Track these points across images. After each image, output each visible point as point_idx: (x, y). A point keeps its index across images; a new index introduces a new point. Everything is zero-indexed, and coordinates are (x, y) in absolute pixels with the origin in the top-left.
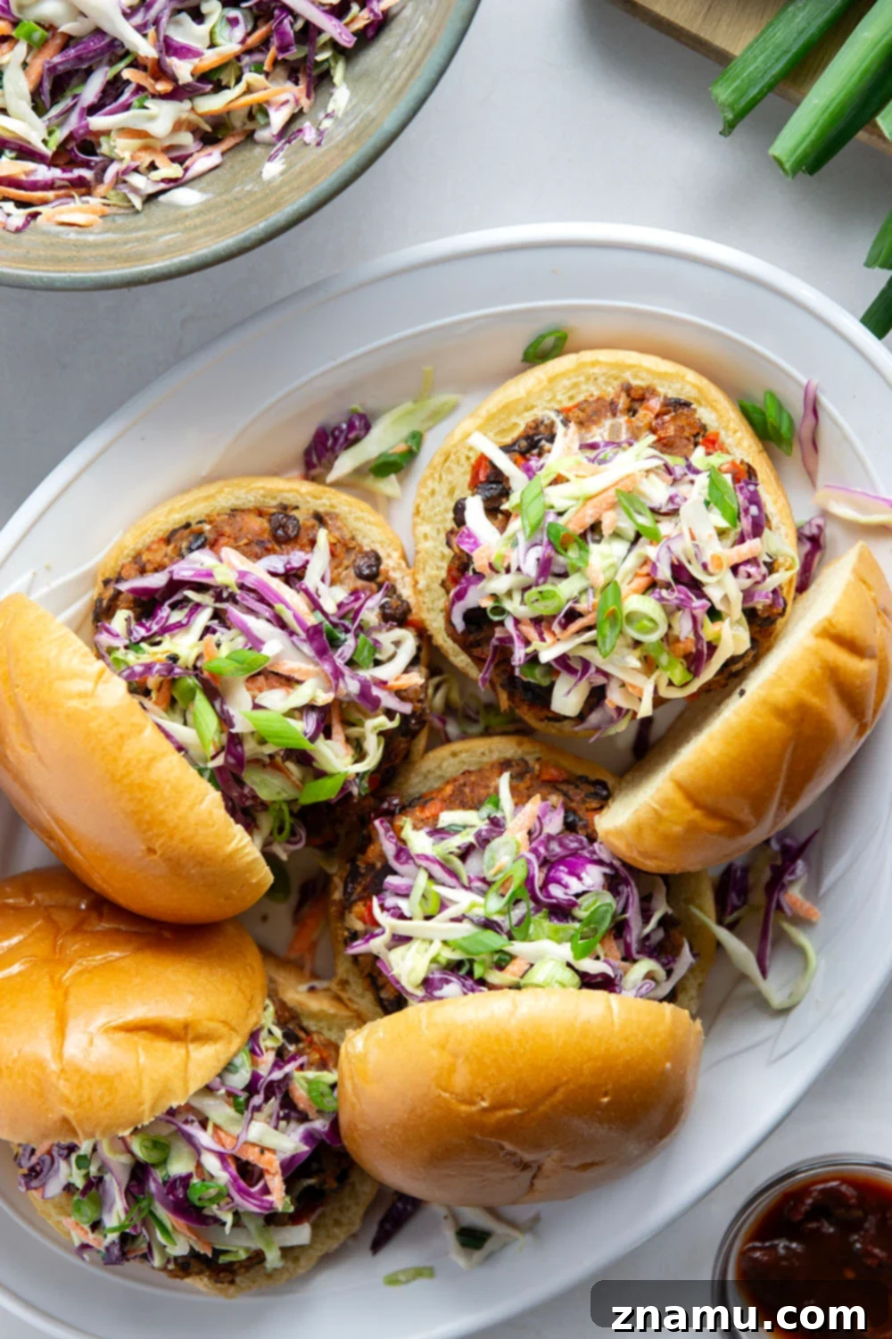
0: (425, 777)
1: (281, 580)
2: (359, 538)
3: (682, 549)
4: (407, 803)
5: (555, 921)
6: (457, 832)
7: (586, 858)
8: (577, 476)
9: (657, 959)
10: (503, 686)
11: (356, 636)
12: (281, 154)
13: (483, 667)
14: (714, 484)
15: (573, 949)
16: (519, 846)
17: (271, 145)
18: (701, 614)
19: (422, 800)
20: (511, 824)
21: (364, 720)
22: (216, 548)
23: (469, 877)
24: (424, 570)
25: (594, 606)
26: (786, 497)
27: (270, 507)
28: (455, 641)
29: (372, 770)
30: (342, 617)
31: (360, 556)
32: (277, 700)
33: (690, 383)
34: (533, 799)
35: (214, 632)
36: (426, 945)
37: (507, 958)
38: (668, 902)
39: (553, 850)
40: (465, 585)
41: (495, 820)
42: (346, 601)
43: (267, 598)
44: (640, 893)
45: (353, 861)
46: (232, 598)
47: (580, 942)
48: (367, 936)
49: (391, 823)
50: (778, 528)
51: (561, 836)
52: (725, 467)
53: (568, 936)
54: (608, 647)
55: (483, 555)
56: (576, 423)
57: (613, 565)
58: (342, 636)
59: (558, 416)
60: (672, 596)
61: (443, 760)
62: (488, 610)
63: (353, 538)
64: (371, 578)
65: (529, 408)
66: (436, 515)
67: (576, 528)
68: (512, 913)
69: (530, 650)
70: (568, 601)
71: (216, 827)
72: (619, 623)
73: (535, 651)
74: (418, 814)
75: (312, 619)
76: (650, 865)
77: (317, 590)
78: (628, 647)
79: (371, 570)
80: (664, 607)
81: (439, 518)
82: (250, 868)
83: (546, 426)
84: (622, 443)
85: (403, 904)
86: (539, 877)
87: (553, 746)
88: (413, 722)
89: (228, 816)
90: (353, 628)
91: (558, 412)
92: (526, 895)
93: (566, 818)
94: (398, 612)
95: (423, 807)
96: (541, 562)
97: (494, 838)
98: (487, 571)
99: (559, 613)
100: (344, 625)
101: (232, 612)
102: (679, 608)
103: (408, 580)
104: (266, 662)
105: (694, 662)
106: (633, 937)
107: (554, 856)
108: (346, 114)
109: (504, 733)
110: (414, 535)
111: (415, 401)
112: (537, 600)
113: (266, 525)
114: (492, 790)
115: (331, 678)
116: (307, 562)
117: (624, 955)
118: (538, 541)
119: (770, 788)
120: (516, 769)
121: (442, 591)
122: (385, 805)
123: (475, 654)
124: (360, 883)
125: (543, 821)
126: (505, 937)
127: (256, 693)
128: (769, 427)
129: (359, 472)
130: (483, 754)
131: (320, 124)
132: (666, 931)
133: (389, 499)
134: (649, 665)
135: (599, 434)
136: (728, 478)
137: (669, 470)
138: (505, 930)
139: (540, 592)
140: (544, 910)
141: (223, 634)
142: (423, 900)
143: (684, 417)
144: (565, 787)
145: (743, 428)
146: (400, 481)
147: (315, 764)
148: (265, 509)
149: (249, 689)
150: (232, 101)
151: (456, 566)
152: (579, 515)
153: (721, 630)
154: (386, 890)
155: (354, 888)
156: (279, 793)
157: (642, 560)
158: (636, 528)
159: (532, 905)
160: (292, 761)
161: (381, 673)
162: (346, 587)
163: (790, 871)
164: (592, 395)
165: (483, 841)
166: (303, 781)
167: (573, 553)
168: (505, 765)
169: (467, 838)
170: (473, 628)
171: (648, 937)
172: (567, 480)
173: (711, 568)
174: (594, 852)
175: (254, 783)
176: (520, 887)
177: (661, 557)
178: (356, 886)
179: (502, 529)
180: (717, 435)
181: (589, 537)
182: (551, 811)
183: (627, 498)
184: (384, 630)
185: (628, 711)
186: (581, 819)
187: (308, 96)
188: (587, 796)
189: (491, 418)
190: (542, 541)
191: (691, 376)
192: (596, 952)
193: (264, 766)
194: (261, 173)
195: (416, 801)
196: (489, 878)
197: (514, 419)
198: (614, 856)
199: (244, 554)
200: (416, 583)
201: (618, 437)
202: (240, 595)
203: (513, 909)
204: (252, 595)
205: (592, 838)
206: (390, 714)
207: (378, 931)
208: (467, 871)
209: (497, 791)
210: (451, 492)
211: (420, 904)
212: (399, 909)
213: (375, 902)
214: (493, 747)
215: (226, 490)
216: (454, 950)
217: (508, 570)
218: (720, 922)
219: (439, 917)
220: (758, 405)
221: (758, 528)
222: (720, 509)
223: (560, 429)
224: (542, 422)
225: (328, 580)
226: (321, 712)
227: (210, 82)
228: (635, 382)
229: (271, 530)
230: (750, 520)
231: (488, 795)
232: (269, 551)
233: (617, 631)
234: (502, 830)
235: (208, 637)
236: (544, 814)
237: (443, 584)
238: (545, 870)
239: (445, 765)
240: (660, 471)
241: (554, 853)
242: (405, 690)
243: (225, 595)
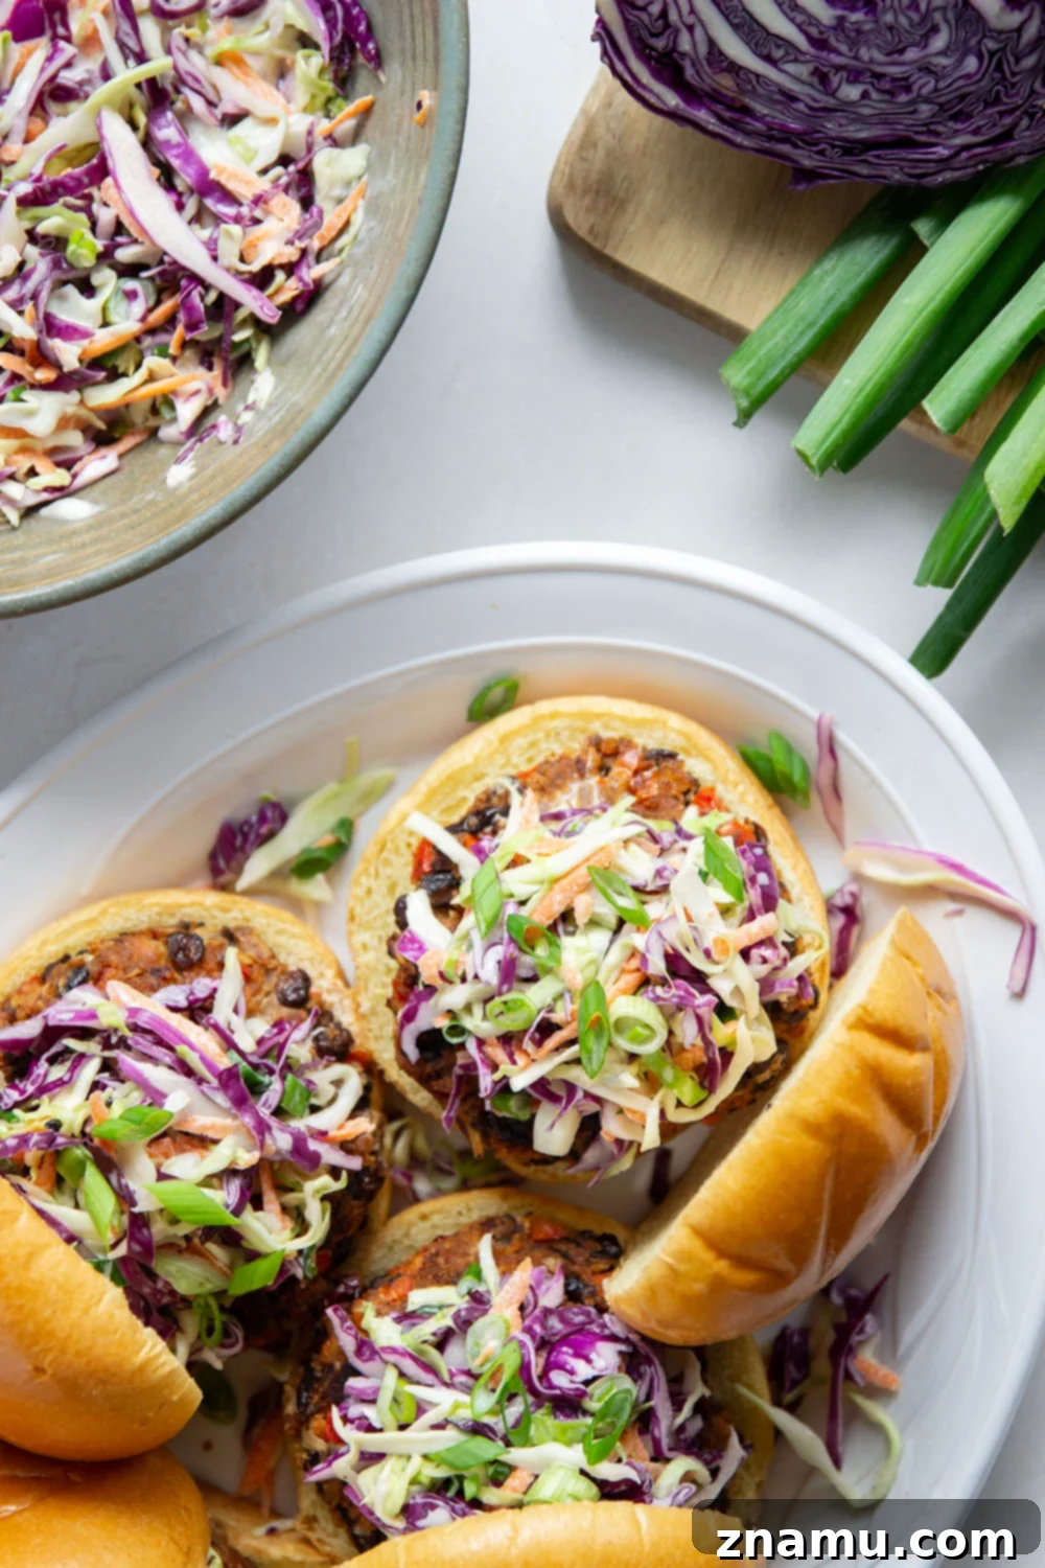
0: (391, 1248)
1: (184, 1016)
2: (282, 958)
3: (676, 933)
4: (367, 1283)
5: (562, 1418)
6: (431, 1315)
7: (595, 1334)
8: (539, 855)
9: (698, 1456)
10: (474, 1125)
11: (283, 1078)
12: (191, 455)
13: (447, 1103)
14: (710, 851)
15: (586, 1451)
16: (508, 1328)
17: (179, 444)
18: (706, 1013)
19: (388, 1278)
20: (497, 1299)
21: (302, 1182)
22: (101, 983)
23: (450, 1371)
24: (366, 989)
25: (572, 1015)
26: (807, 860)
27: (166, 927)
28: (410, 1073)
29: (318, 1245)
30: (265, 1055)
31: (283, 978)
32: (189, 1166)
33: (673, 730)
34: (522, 1265)
35: (104, 1087)
36: (403, 1461)
37: (506, 1470)
38: (705, 1381)
39: (552, 1328)
40: (414, 1003)
41: (478, 1296)
42: (267, 1036)
43: (165, 1039)
44: (667, 1373)
45: (305, 1362)
46: (123, 1043)
47: (594, 1442)
48: (331, 1457)
49: (349, 1311)
50: (800, 900)
51: (561, 1308)
52: (726, 829)
53: (580, 1437)
54: (595, 1066)
55: (430, 962)
56: (535, 790)
57: (593, 962)
58: (266, 1079)
59: (513, 783)
60: (671, 993)
61: (411, 1225)
62: (444, 1031)
63: (273, 957)
64: (301, 1003)
65: (479, 778)
66: (375, 919)
67: (544, 919)
68: (507, 1412)
69: (497, 1076)
70: (539, 1012)
71: (119, 1334)
72: (607, 1033)
73: (505, 1077)
74: (382, 1296)
75: (225, 1061)
76: (673, 1336)
77: (229, 1025)
78: (621, 1062)
79: (299, 995)
80: (661, 1009)
81: (379, 923)
82: (169, 1380)
83: (500, 797)
84: (594, 809)
85: (369, 1412)
86: (537, 1364)
87: (548, 1195)
88: (367, 1180)
89: (134, 1317)
90: (277, 1067)
91: (514, 778)
92: (521, 1387)
93: (566, 1285)
94: (338, 1043)
95: (388, 1286)
96: (502, 964)
97: (476, 1319)
98: (438, 983)
99: (530, 1027)
100: (267, 1066)
101: (123, 1061)
102: (680, 1008)
103: (348, 1002)
104: (169, 1119)
105: (708, 1074)
106: (663, 1429)
107: (555, 1335)
108: (270, 405)
109: (487, 1186)
110: (351, 946)
111: (342, 780)
112: (502, 1013)
113: (162, 949)
114: (471, 1259)
115: (254, 1133)
116: (215, 990)
117: (653, 1454)
118: (497, 940)
119: (811, 1226)
120: (501, 1229)
121: (389, 1013)
122: (341, 1289)
123: (435, 1088)
124: (316, 1391)
125: (538, 1292)
126: (500, 1443)
127: (161, 1159)
128: (779, 777)
129: (277, 874)
130: (460, 1213)
131: (238, 417)
132: (705, 1419)
133: (319, 906)
134: (651, 1082)
135: (564, 801)
136: (729, 841)
137: (654, 839)
138: (500, 1435)
139: (505, 1003)
140: (547, 1404)
141: (114, 1089)
142: (395, 1407)
143: (669, 772)
144: (563, 1247)
145: (746, 779)
146: (330, 881)
147: (244, 1244)
148: (160, 930)
149: (151, 1156)
150: (130, 391)
151: (402, 980)
152: (546, 903)
153: (734, 1032)
154: (349, 1396)
155: (309, 1398)
156: (201, 1284)
157: (628, 952)
158: (618, 913)
159: (530, 1399)
160: (215, 1242)
161: (318, 1121)
162: (268, 1018)
163: (858, 1329)
164: (553, 755)
165: (464, 1323)
166: (232, 1266)
167: (541, 951)
168: (487, 1225)
169: (444, 1321)
170: (430, 1055)
171: (682, 1428)
172: (528, 861)
173: (715, 955)
174: (604, 1326)
175: (170, 1274)
176: (513, 1377)
177: (651, 949)
178: (311, 1395)
179: (453, 929)
180: (712, 790)
181: (560, 929)
182: (547, 1278)
183: (602, 875)
184: (320, 1067)
185: (631, 1143)
186: (586, 1286)
187: (225, 384)
188: (591, 1256)
189: (433, 793)
190: (502, 939)
191: (675, 721)
192: (616, 1453)
193: (180, 1251)
194: (166, 478)
195: (379, 1280)
196: (475, 1371)
197: (462, 793)
198: (631, 1329)
199: (136, 987)
200: (358, 1006)
201: (589, 802)
202: (132, 1039)
203: (507, 1407)
204: (149, 1037)
205: (602, 1309)
206: (335, 1172)
207: (342, 1449)
208: (447, 1364)
209: (477, 1259)
210: (392, 887)
211: (391, 1409)
212: (366, 1418)
213: (335, 1412)
214: (472, 1204)
215: (112, 910)
216: (438, 1466)
217: (464, 980)
218: (777, 1402)
219: (416, 1425)
220: (763, 751)
221: (769, 902)
222: (720, 880)
223: (515, 799)
224: (494, 793)
225: (243, 1009)
226: (245, 1177)
227: (102, 368)
228: (605, 734)
229: (169, 956)
230: (759, 890)
231: (468, 1265)
232: (167, 981)
233: (604, 1043)
234: (487, 1307)
235: (97, 1093)
236: (539, 1283)
237: (389, 1003)
238: (544, 1354)
239: (414, 1231)
240: (642, 840)
241: (554, 1331)
242: (354, 1141)
243: (114, 1040)
